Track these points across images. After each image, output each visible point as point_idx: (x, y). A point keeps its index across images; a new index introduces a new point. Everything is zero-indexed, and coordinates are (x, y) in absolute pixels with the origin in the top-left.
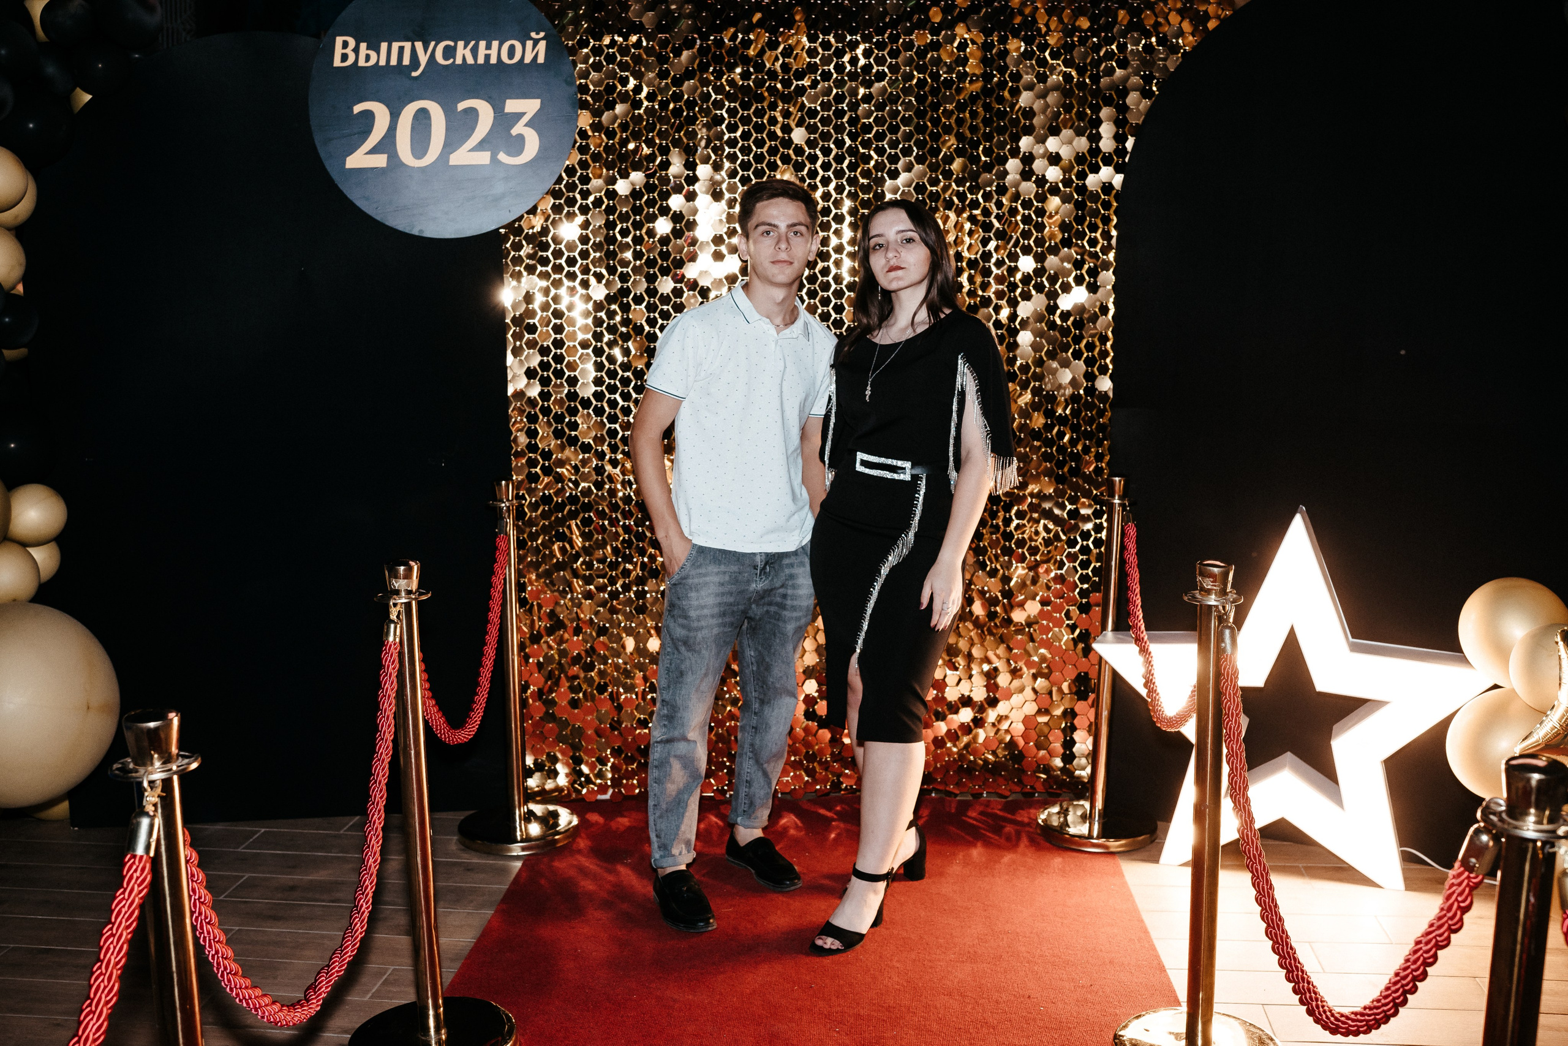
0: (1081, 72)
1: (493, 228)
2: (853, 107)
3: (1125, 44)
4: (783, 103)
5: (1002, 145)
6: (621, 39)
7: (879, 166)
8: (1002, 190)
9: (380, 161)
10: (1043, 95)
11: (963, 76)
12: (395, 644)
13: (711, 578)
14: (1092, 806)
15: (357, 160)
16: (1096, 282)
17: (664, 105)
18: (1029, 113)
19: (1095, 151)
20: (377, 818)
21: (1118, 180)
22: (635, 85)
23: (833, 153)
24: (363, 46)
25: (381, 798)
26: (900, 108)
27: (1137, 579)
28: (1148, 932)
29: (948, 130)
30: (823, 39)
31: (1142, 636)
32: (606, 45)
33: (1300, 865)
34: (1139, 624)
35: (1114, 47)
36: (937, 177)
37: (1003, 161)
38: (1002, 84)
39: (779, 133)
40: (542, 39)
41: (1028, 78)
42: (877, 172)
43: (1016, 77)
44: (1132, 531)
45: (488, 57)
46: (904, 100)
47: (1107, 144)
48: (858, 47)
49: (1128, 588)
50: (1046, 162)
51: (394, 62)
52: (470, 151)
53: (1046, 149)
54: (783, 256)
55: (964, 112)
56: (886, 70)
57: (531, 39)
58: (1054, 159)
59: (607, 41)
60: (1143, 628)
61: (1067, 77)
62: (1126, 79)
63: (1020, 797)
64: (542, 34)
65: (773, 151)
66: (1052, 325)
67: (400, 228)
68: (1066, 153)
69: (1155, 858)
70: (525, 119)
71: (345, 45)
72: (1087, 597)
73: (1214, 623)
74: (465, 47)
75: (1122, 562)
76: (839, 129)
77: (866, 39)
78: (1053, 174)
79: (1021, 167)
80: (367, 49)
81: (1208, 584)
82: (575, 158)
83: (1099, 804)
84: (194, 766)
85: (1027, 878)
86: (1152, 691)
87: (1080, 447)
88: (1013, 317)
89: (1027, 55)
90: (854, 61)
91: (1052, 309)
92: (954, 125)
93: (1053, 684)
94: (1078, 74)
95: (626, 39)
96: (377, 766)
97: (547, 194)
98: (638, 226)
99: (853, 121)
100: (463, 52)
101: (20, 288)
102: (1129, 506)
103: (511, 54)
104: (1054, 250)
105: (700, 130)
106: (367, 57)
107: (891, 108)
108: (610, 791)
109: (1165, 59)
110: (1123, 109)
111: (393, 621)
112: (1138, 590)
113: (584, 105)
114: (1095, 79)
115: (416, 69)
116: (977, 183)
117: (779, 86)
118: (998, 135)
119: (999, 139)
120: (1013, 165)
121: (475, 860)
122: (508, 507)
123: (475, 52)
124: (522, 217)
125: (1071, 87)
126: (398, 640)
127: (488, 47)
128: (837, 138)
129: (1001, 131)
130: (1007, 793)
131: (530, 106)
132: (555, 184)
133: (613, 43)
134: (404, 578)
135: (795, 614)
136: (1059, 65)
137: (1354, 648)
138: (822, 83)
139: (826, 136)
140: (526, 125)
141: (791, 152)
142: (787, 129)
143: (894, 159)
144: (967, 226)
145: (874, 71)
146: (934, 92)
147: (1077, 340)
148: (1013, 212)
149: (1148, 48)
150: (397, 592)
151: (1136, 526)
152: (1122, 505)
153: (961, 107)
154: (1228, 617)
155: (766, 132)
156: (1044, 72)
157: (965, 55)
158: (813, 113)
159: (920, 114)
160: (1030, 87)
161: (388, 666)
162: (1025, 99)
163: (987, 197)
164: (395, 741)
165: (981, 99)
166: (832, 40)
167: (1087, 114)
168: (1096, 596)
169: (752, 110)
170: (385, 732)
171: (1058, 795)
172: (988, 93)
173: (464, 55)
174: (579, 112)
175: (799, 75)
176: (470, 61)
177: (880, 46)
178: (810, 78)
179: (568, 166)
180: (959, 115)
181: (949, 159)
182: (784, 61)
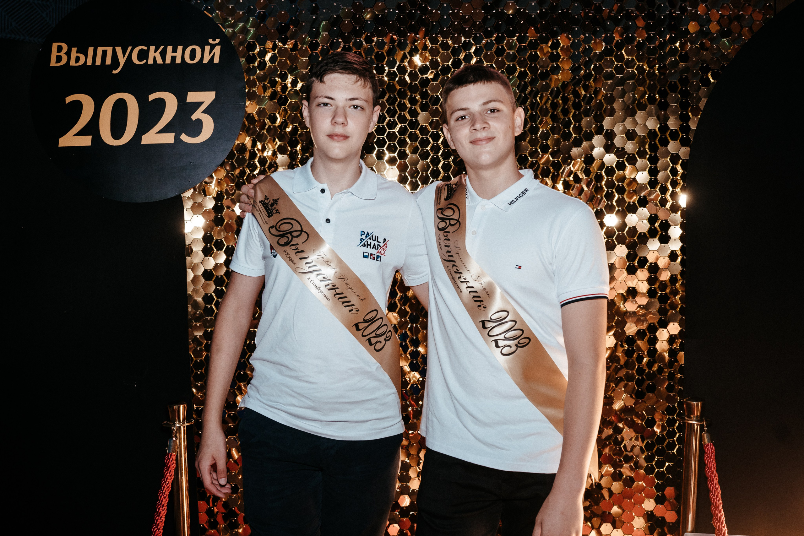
1: (176, 194)
4: (411, 93)
5: (589, 125)
6: (281, 44)
8: (589, 161)
9: (86, 141)
10: (621, 84)
11: (557, 69)
15: (68, 140)
16: (667, 234)
19: (664, 128)
21: (684, 152)
22: (293, 80)
24: (74, 50)
27: (719, 496)
29: (545, 112)
30: (443, 41)
35: (678, 45)
36: (536, 150)
37: (589, 137)
38: (587, 76)
39: (408, 117)
40: (218, 44)
41: (608, 70)
43: (599, 70)
45: (174, 58)
47: (674, 123)
48: (471, 48)
50: (625, 138)
51: (98, 62)
52: (159, 132)
53: (625, 127)
55: (557, 98)
57: (209, 44)
58: (630, 135)
59: (270, 45)
61: (640, 69)
62: (687, 70)
64: (218, 41)
65: (403, 131)
68: (640, 130)
70: (203, 107)
71: (60, 49)
72: (663, 490)
74: (156, 51)
77: (477, 40)
78: (630, 147)
79: (605, 141)
80: (77, 52)
82: (243, 138)
87: (656, 369)
89: (607, 52)
90: (468, 58)
92: (549, 108)
94: (649, 66)
95: (285, 44)
97: (222, 166)
100: (154, 55)
103: (193, 56)
104: (633, 209)
106: (77, 59)
110: (686, 94)
112: (721, 506)
113: (252, 96)
115: (116, 69)
116: (570, 155)
117: (407, 78)
118: (585, 116)
119: (586, 119)
120: (598, 140)
123: (163, 55)
125: (643, 77)
127: (174, 51)
129: (587, 113)
131: (207, 97)
133: (275, 47)
136: (632, 59)
138: (442, 76)
140: (204, 112)
141: (418, 132)
142: (414, 114)
146: (533, 82)
148: (599, 178)
152: (700, 426)
153: (555, 94)
155: (397, 116)
156: (622, 65)
157: (557, 53)
158: (435, 100)
160: (610, 77)
165: (571, 87)
166: (450, 42)
172: (576, 82)
173: (155, 57)
174: (248, 103)
175: (424, 70)
176: (160, 61)
177: (489, 46)
178: (432, 72)
179: (238, 144)
180: (553, 101)
181: (545, 136)
182: (411, 59)
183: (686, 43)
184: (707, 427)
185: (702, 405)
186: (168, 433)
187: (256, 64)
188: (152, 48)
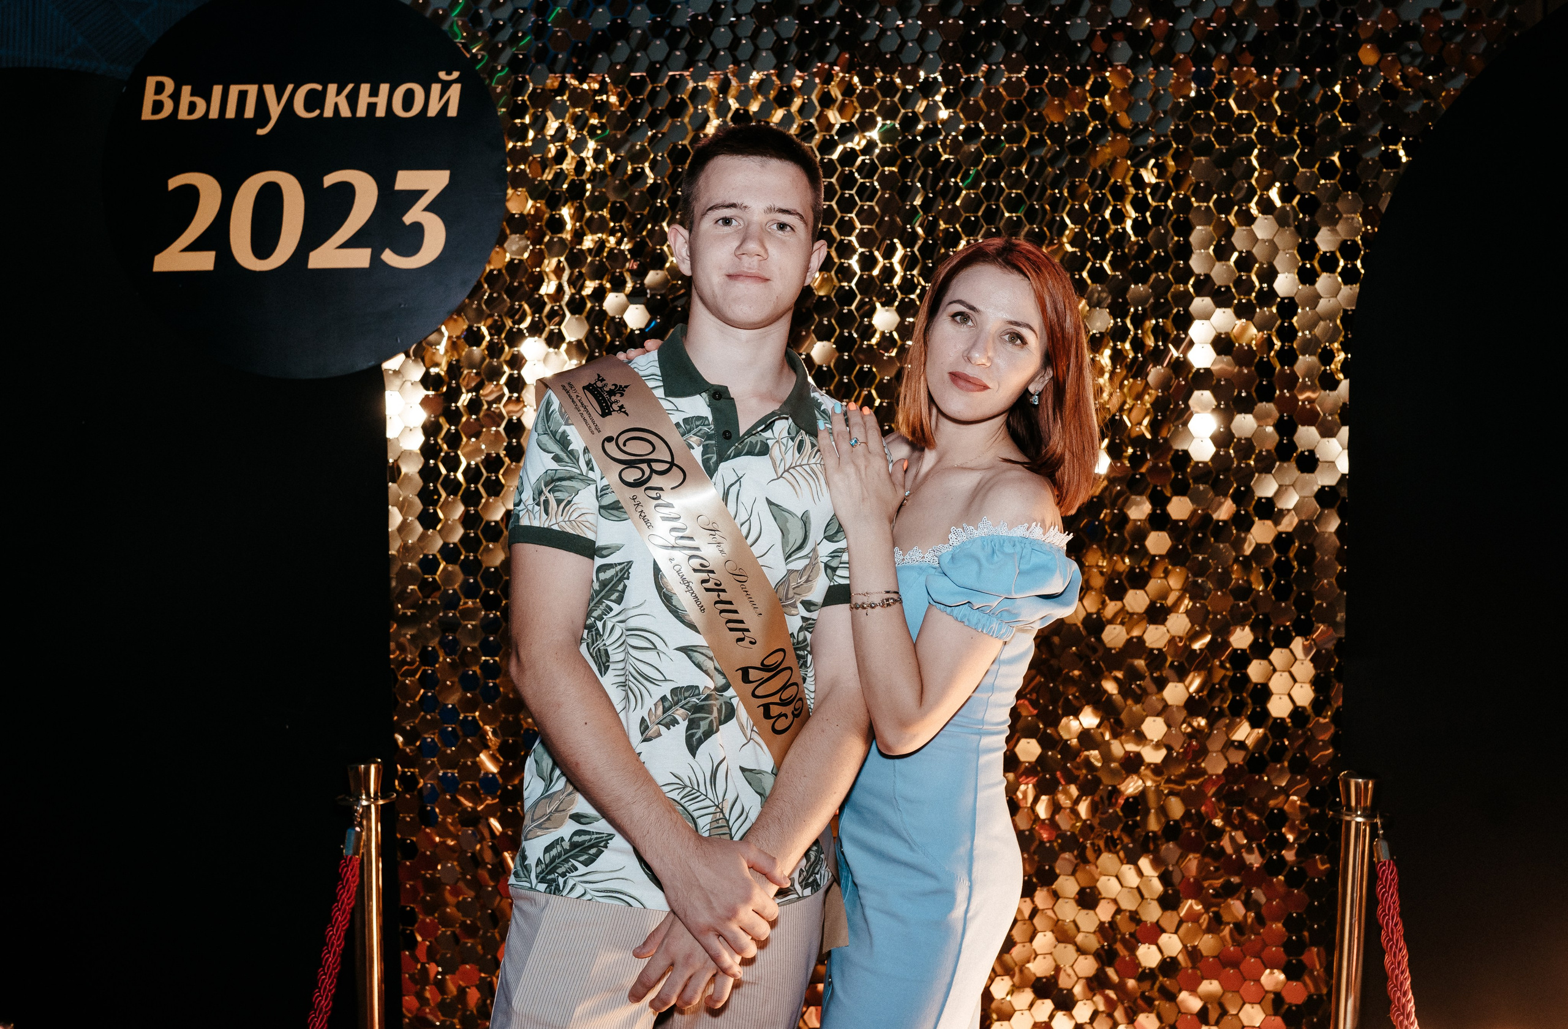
1: (372, 363)
5: (1163, 240)
6: (575, 83)
9: (205, 261)
11: (1099, 135)
15: (169, 260)
16: (1312, 454)
18: (1205, 191)
19: (1309, 250)
21: (1349, 292)
22: (596, 149)
23: (900, 254)
24: (186, 90)
26: (1003, 184)
29: (1078, 217)
30: (883, 78)
35: (1338, 89)
38: (1162, 148)
40: (455, 81)
41: (1202, 137)
43: (1185, 137)
44: (1390, 875)
45: (372, 107)
46: (1009, 171)
47: (1327, 239)
48: (937, 92)
51: (231, 114)
52: (342, 246)
56: (982, 125)
57: (438, 80)
59: (556, 84)
61: (1263, 133)
62: (1356, 137)
64: (455, 75)
70: (426, 201)
71: (160, 88)
74: (338, 93)
76: (908, 216)
77: (950, 78)
80: (192, 94)
89: (1200, 102)
90: (932, 109)
92: (1087, 210)
97: (458, 313)
99: (930, 205)
100: (335, 101)
102: (1380, 828)
103: (408, 103)
104: (1246, 405)
106: (191, 106)
107: (989, 184)
113: (519, 180)
115: (263, 126)
118: (1156, 224)
119: (1158, 230)
123: (353, 100)
127: (374, 93)
128: (904, 230)
129: (1161, 218)
131: (434, 181)
132: (470, 299)
133: (564, 86)
136: (1249, 115)
140: (428, 209)
145: (963, 126)
146: (1057, 159)
153: (1098, 182)
156: (1228, 128)
157: (1103, 103)
166: (898, 81)
172: (1139, 159)
173: (336, 105)
174: (510, 191)
175: (847, 133)
176: (345, 112)
177: (971, 88)
179: (491, 271)
180: (1094, 195)
182: (821, 112)
183: (1354, 84)
184: (1383, 828)
185: (1374, 785)
186: (347, 818)
187: (527, 120)
188: (332, 88)
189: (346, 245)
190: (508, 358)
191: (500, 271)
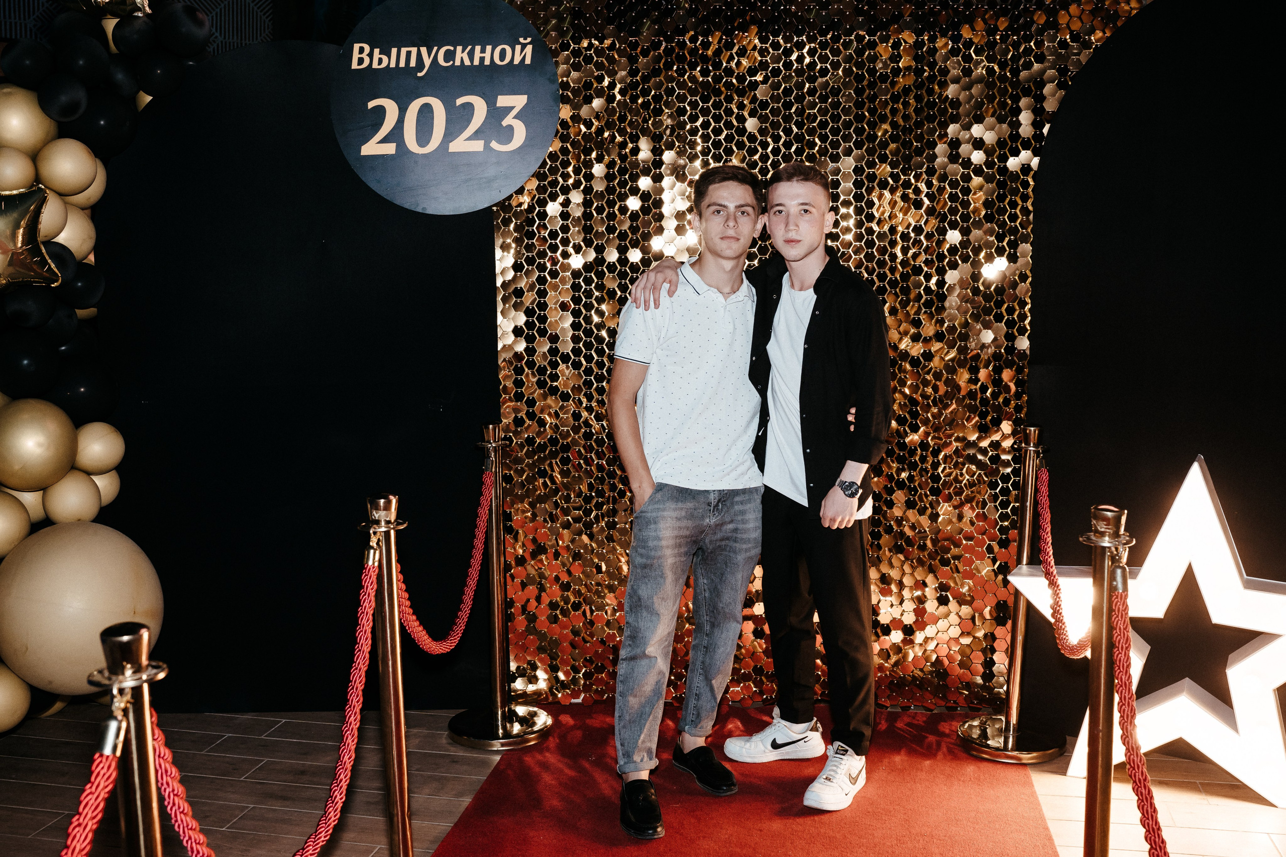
0: (1002, 66)
1: (486, 206)
2: (800, 99)
3: (1042, 41)
4: (738, 97)
5: (932, 132)
6: (597, 43)
7: (823, 152)
8: (931, 172)
9: (390, 149)
10: (968, 87)
11: (896, 72)
12: (373, 568)
13: (669, 513)
14: (1008, 722)
15: (371, 148)
16: (1015, 253)
17: (634, 99)
18: (956, 104)
19: (1015, 137)
20: (354, 720)
21: (1035, 162)
22: (609, 82)
23: (783, 140)
24: (377, 51)
25: (358, 702)
26: (841, 100)
27: (1048, 519)
28: (1053, 840)
29: (883, 119)
30: (773, 40)
31: (1051, 570)
32: (584, 48)
33: (1198, 782)
34: (1049, 560)
35: (1032, 44)
36: (874, 160)
37: (933, 145)
38: (931, 78)
39: (735, 123)
40: (529, 43)
41: (954, 72)
42: (821, 156)
43: (945, 72)
44: (1045, 476)
45: (482, 59)
46: (845, 93)
47: (1026, 130)
48: (804, 47)
49: (1040, 527)
50: (971, 147)
51: (402, 64)
52: (466, 140)
53: (972, 135)
54: (731, 232)
55: (898, 103)
56: (829, 67)
57: (520, 43)
58: (978, 144)
59: (585, 44)
60: (1052, 563)
61: (990, 71)
62: (1043, 72)
63: (944, 710)
64: (529, 40)
65: (729, 138)
66: (976, 291)
67: (407, 206)
68: (990, 138)
69: (1063, 771)
70: (514, 112)
71: (361, 50)
72: (1007, 534)
73: (1107, 563)
74: (463, 51)
75: (1036, 503)
76: (788, 119)
77: (811, 39)
78: (978, 157)
79: (949, 151)
80: (380, 54)
81: (1102, 527)
82: (556, 146)
83: (1014, 719)
84: (161, 676)
85: (945, 785)
86: (1059, 620)
87: (1001, 400)
88: (941, 283)
89: (954, 52)
90: (800, 59)
91: (976, 277)
92: (889, 115)
93: (975, 610)
94: (1000, 68)
95: (601, 42)
96: (355, 674)
97: (533, 176)
98: (611, 204)
99: (799, 112)
100: (461, 55)
101: (92, 258)
102: (1042, 453)
103: (502, 57)
104: (978, 225)
105: (665, 120)
106: (380, 61)
107: (833, 100)
108: (583, 696)
109: (1078, 54)
110: (1041, 99)
111: (372, 548)
112: (1049, 529)
113: (565, 100)
114: (1016, 72)
115: (421, 72)
116: (910, 166)
117: (734, 81)
118: (928, 123)
119: (929, 127)
120: (941, 148)
121: (461, 753)
122: (495, 447)
123: (471, 55)
124: (511, 196)
125: (994, 80)
126: (376, 564)
127: (483, 51)
128: (785, 127)
129: (930, 119)
130: (932, 707)
131: (518, 101)
132: (539, 168)
133: (591, 45)
134: (384, 510)
135: (744, 546)
136: (982, 60)
137: (1248, 585)
138: (771, 79)
139: (774, 125)
140: (515, 117)
141: (745, 139)
142: (742, 119)
143: (835, 145)
144: (901, 204)
145: (818, 67)
146: (872, 85)
147: (999, 304)
148: (941, 190)
149: (1063, 44)
150: (378, 522)
151: (1048, 471)
152: (1037, 453)
153: (895, 99)
154: (1120, 558)
155: (723, 122)
156: (969, 66)
157: (899, 53)
158: (764, 105)
159: (859, 105)
160: (956, 81)
161: (367, 587)
162: (951, 91)
163: (917, 177)
164: (373, 653)
165: (913, 91)
166: (781, 42)
167: (1008, 104)
168: (1013, 533)
169: (710, 103)
170: (362, 645)
171: (979, 710)
172: (919, 86)
173: (462, 58)
174: (561, 105)
175: (752, 72)
176: (467, 62)
177: (824, 46)
178: (761, 74)
179: (551, 152)
180: (893, 105)
181: (884, 145)
182: (738, 60)
185: (1038, 431)
188: (459, 48)
189: (469, 139)
190: (561, 201)
191: (555, 152)
